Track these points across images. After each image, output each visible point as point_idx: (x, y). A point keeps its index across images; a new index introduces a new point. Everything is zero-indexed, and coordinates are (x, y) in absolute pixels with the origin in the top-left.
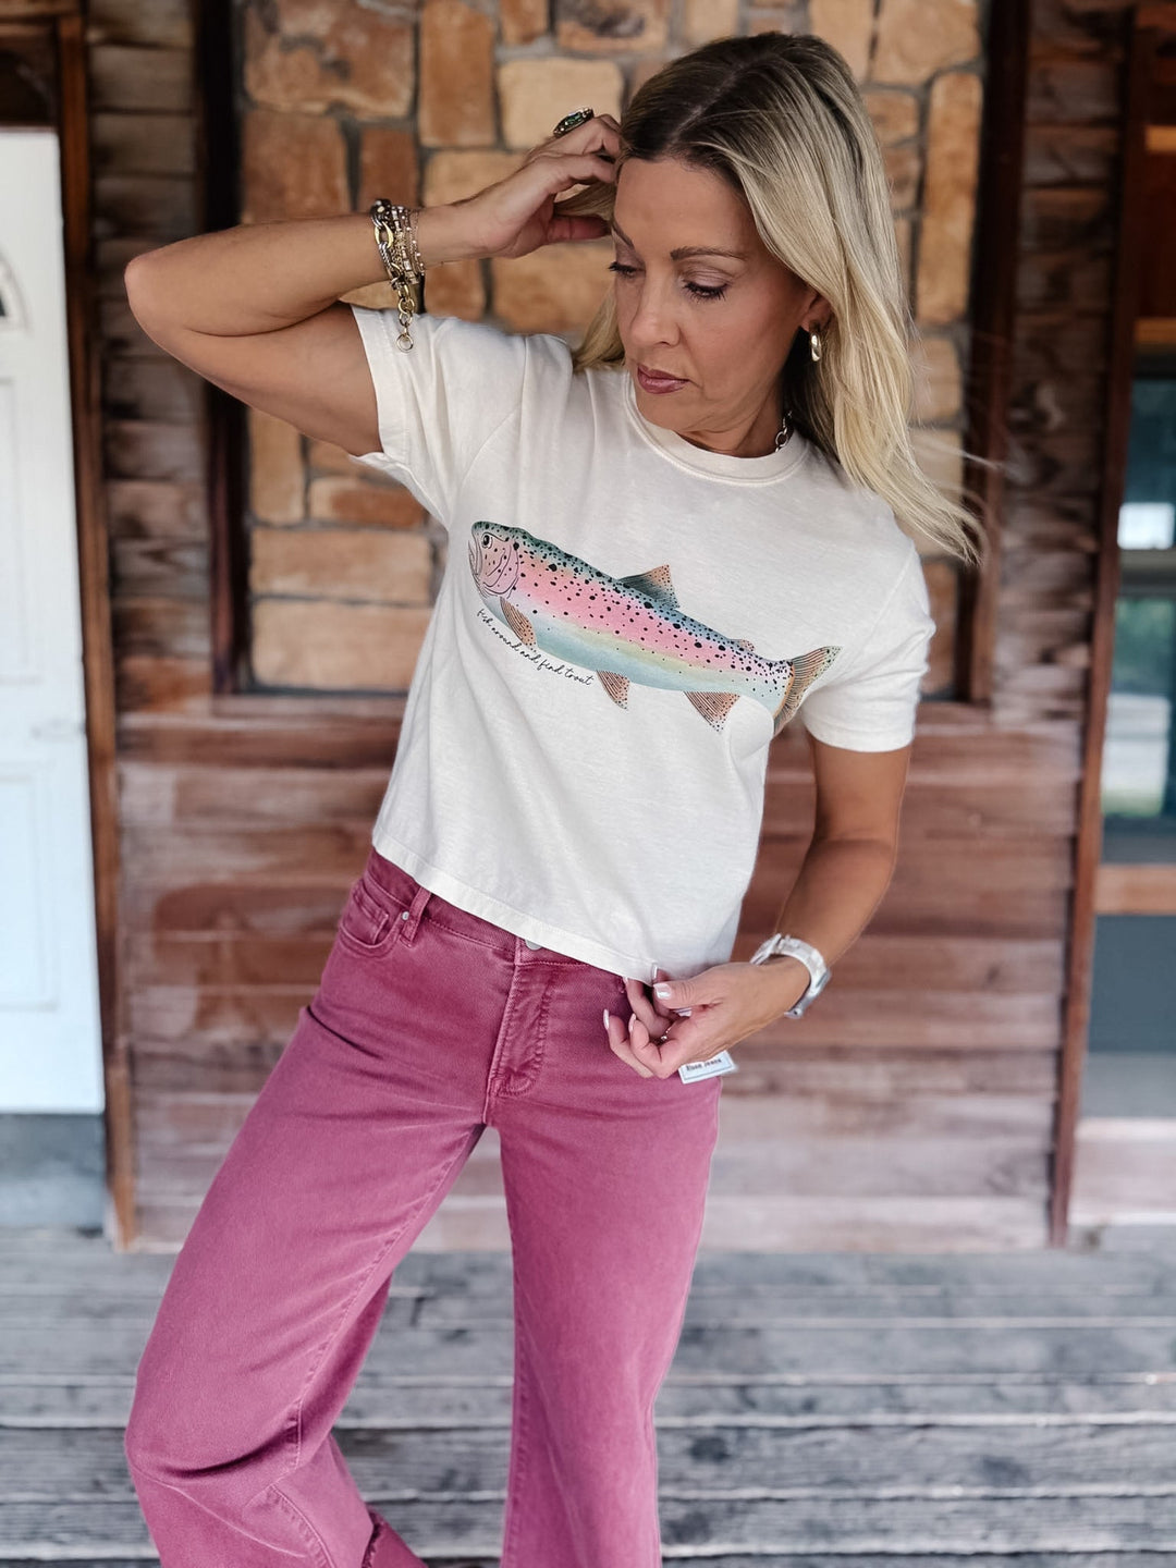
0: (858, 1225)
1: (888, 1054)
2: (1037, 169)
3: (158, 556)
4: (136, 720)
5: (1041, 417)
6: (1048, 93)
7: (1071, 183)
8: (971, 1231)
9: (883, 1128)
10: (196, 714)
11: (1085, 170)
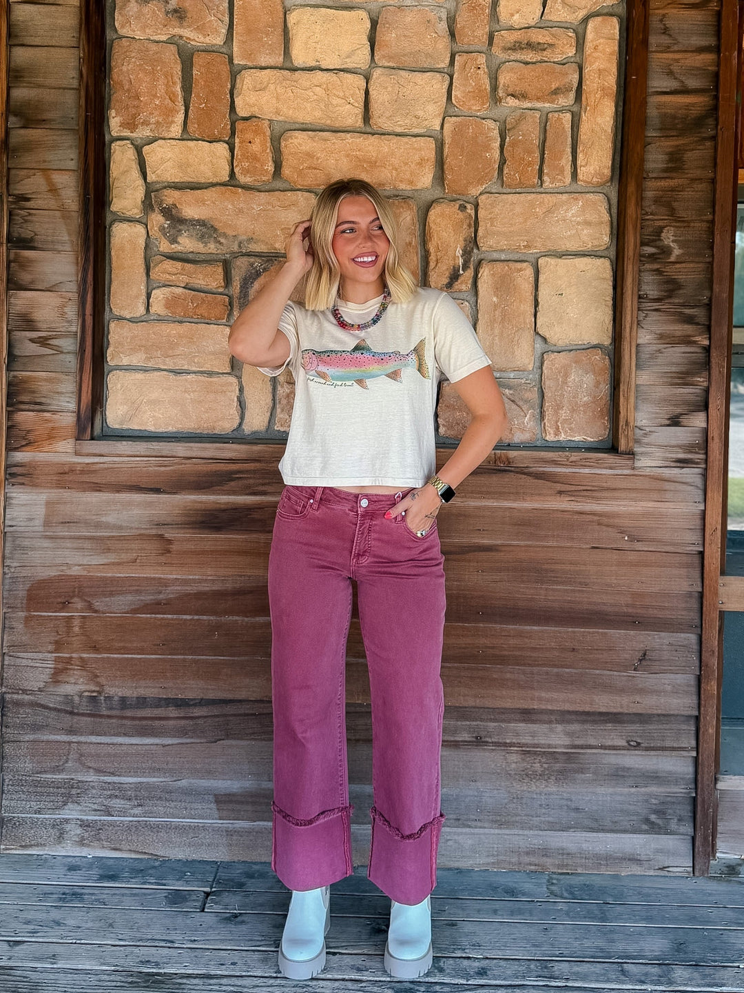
0: (545, 852)
1: (565, 717)
2: (658, 82)
3: (43, 342)
4: (19, 456)
5: (666, 251)
6: (666, 31)
7: (684, 91)
8: (634, 860)
9: (563, 775)
10: (63, 451)
11: (693, 83)
